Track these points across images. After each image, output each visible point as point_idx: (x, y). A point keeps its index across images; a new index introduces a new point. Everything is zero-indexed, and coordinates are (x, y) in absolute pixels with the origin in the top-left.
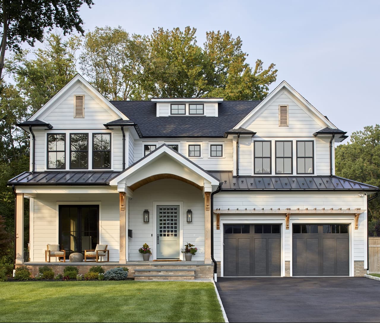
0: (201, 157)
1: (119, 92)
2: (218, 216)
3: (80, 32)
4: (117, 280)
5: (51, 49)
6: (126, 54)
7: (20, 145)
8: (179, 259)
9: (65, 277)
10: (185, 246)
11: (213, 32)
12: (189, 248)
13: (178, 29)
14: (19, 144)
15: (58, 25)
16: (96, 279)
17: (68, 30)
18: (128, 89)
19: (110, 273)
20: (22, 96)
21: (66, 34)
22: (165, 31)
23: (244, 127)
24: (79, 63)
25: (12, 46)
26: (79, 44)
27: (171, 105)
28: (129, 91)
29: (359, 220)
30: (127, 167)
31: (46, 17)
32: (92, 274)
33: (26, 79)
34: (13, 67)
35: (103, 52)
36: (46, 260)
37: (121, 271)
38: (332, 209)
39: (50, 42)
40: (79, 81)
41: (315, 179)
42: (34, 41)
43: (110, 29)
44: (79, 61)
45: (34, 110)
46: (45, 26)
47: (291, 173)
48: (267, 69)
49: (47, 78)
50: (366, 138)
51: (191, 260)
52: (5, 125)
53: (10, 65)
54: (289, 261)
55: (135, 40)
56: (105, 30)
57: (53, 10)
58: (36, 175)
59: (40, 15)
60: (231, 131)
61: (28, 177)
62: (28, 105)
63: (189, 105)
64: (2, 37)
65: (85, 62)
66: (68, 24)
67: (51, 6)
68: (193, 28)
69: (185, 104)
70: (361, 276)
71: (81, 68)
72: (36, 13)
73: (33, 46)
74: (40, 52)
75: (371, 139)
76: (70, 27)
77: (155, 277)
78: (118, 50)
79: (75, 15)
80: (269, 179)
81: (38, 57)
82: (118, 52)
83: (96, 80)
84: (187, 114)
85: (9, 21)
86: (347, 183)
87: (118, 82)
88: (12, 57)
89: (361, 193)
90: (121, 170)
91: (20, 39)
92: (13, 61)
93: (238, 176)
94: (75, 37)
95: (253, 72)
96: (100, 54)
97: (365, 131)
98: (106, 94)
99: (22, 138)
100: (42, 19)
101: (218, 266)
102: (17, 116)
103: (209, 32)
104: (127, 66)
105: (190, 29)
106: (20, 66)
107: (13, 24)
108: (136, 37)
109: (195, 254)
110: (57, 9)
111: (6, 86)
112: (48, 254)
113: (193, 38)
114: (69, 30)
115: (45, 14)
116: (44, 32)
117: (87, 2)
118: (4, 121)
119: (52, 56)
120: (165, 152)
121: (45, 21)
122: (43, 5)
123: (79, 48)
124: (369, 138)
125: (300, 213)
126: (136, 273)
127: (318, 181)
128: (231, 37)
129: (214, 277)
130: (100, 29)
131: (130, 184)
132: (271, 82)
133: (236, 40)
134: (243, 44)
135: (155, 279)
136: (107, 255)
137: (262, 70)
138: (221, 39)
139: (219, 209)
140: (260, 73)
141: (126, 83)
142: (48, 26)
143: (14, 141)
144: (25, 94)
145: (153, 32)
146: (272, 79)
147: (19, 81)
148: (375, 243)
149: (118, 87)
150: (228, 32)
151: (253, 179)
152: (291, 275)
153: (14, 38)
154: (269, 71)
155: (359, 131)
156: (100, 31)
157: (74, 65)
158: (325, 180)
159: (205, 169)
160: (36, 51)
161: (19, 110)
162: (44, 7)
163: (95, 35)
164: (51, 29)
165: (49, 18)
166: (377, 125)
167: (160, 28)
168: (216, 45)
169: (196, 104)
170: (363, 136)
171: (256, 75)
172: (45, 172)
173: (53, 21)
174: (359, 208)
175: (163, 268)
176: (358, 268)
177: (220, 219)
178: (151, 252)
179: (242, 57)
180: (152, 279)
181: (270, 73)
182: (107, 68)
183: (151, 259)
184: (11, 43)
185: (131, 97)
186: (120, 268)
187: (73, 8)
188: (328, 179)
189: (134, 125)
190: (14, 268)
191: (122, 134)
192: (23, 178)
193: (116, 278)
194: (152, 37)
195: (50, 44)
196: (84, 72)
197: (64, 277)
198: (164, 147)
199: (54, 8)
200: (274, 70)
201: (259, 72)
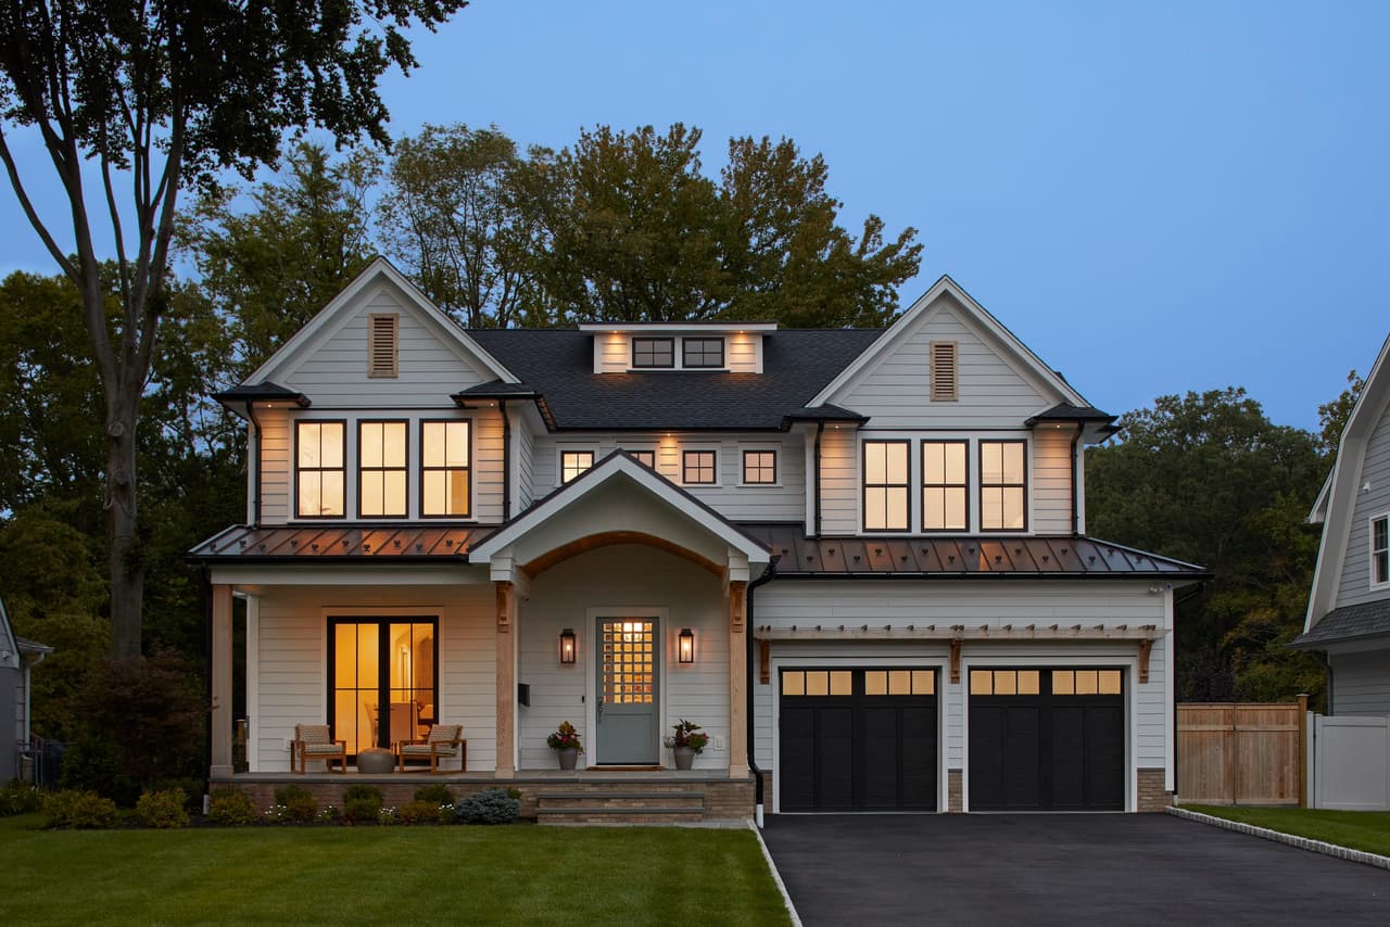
0: (718, 484)
1: (486, 304)
2: (766, 646)
3: (379, 142)
4: (489, 823)
5: (298, 183)
6: (504, 200)
7: (212, 449)
8: (658, 764)
9: (347, 816)
10: (676, 727)
11: (750, 141)
12: (686, 734)
13: (648, 130)
14: (210, 446)
15: (322, 122)
16: (434, 820)
17: (348, 136)
18: (511, 295)
19: (471, 804)
20: (219, 312)
21: (343, 146)
22: (614, 135)
23: (836, 403)
24: (376, 223)
25: (195, 179)
26: (375, 172)
27: (634, 340)
28: (514, 301)
29: (1150, 658)
30: (514, 512)
31: (289, 100)
32: (423, 805)
33: (229, 267)
34: (195, 234)
35: (442, 192)
36: (293, 767)
37: (503, 798)
38: (1078, 628)
39: (295, 166)
40: (382, 276)
41: (1030, 545)
42: (253, 166)
43: (464, 129)
44: (375, 217)
45: (250, 351)
46: (285, 123)
47: (964, 527)
48: (895, 242)
49: (286, 263)
50: (1159, 429)
51: (693, 767)
52: (171, 392)
53: (185, 228)
54: (960, 771)
55: (536, 161)
56: (452, 132)
57: (309, 79)
58: (265, 534)
59: (270, 96)
60: (800, 412)
61: (243, 540)
62: (234, 338)
63: (684, 340)
64: (167, 156)
65: (392, 220)
66: (349, 118)
67: (302, 68)
68: (694, 129)
69: (673, 340)
70: (1155, 810)
71: (379, 238)
72: (260, 87)
73: (250, 177)
74: (268, 192)
75: (1175, 430)
76: (354, 128)
77: (592, 816)
78: (483, 186)
79: (368, 95)
80: (903, 545)
81: (263, 207)
82: (482, 192)
83: (422, 271)
84: (678, 367)
85: (187, 109)
86: (1117, 554)
87: (483, 277)
88: (191, 207)
89: (1156, 585)
90: (500, 521)
91: (215, 158)
92: (193, 217)
93: (819, 536)
94: (364, 153)
95: (854, 249)
96: (433, 197)
97: (1159, 408)
98: (448, 308)
99: (218, 427)
100: (277, 104)
101: (765, 784)
102: (204, 368)
103: (737, 139)
104: (509, 232)
105: (685, 131)
106: (212, 232)
107: (197, 117)
108: (537, 152)
109: (701, 752)
110: (318, 78)
111: (177, 286)
112: (298, 751)
113: (692, 156)
114: (351, 137)
115: (285, 92)
116: (282, 139)
117: (400, 61)
118: (169, 381)
119: (300, 205)
120: (620, 471)
121: (285, 109)
122: (280, 67)
123: (376, 183)
124: (1169, 430)
125: (990, 637)
126: (541, 805)
127: (1039, 550)
128: (799, 157)
129: (755, 815)
130: (436, 130)
131: (524, 561)
132: (905, 278)
133: (810, 164)
134: (829, 177)
135: (594, 820)
136: (460, 753)
137: (880, 244)
138: (769, 158)
139: (769, 628)
140: (876, 253)
141: (505, 279)
142: (294, 123)
143: (196, 437)
144: (224, 307)
145: (581, 138)
146: (906, 268)
147: (211, 272)
148: (1193, 721)
149: (483, 290)
150: (790, 141)
151: (858, 546)
152: (966, 809)
153: (200, 155)
154: (899, 246)
155: (1141, 409)
156: (435, 136)
157: (362, 230)
158: (1057, 547)
159: (729, 518)
160: (256, 191)
161: (211, 354)
162: (285, 70)
163: (421, 145)
164: (302, 132)
165: (298, 102)
166: (1190, 394)
167: (601, 125)
168: (756, 176)
169: (704, 339)
170: (1153, 422)
171: (865, 258)
172: (290, 527)
173: (307, 110)
174: (1151, 624)
175: (615, 789)
176: (1150, 790)
177: (771, 655)
178: (582, 745)
179: (826, 209)
180: (585, 821)
181: (903, 252)
182: (452, 238)
183: (580, 765)
184: (191, 170)
185: (519, 315)
186: (498, 791)
187: (362, 75)
188: (1064, 545)
189: (536, 398)
190: (206, 791)
191: (501, 423)
192: (230, 542)
193: (489, 817)
194: (577, 151)
195: (296, 170)
196: (389, 248)
197: (343, 814)
198: (620, 458)
199: (311, 75)
200: (912, 244)
201: (872, 251)
